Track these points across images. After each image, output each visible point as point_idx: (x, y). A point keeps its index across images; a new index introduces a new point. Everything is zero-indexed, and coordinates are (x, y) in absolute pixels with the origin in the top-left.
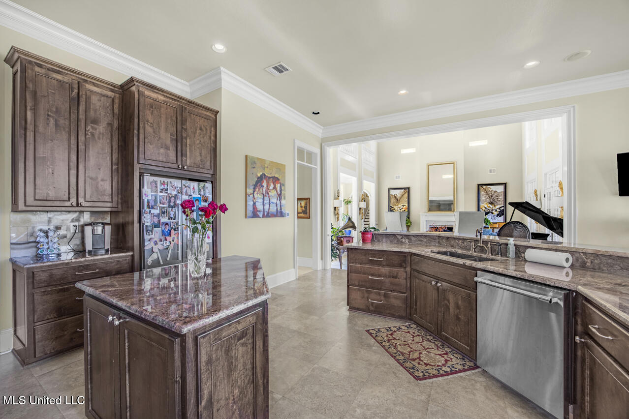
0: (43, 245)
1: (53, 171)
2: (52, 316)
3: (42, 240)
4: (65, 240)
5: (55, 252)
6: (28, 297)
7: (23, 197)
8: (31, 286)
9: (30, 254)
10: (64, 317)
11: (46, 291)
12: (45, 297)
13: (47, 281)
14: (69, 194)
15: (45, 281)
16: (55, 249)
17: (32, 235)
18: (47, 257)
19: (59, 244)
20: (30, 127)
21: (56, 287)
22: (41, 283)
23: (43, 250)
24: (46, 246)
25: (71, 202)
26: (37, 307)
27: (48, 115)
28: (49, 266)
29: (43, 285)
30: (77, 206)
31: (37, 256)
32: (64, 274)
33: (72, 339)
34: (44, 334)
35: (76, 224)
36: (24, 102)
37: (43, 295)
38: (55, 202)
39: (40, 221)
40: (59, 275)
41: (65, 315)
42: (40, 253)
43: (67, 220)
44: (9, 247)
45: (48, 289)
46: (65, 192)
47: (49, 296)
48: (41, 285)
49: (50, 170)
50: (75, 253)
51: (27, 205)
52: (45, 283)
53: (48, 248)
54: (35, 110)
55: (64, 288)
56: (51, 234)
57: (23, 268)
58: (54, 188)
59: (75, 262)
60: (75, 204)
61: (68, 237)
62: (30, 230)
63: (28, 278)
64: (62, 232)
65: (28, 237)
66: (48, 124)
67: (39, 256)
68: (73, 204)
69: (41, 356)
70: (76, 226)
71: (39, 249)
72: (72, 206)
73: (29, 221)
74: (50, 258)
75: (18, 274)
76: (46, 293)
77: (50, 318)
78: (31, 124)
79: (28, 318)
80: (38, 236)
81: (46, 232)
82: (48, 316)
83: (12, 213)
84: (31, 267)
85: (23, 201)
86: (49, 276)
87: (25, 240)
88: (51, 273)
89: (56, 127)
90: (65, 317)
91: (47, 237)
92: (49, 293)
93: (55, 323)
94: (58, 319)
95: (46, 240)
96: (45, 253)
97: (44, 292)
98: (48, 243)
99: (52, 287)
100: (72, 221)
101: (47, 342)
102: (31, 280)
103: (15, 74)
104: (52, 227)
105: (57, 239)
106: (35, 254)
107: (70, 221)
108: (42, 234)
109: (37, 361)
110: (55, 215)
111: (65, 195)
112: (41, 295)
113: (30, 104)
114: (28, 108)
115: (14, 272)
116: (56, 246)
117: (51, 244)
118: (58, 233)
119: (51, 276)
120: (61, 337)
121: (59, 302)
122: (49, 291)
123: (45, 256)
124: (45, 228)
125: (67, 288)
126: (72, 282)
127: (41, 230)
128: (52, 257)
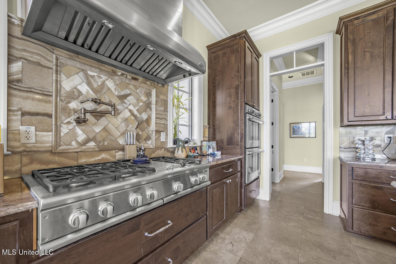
0: (361, 150)
1: (368, 93)
2: (367, 205)
3: (360, 146)
4: (379, 149)
5: (371, 156)
6: (348, 184)
7: (347, 116)
8: (351, 177)
9: (351, 156)
10: (377, 210)
11: (362, 184)
12: (361, 188)
13: (363, 177)
14: (384, 109)
15: (361, 176)
16: (370, 154)
17: (353, 143)
18: (364, 159)
19: (374, 151)
20: (351, 66)
21: (370, 183)
22: (358, 177)
23: (361, 154)
24: (363, 151)
25: (385, 116)
26: (355, 194)
27: (365, 52)
28: (364, 165)
29: (360, 179)
30: (392, 118)
31: (356, 158)
32: (378, 174)
33: (385, 233)
34: (360, 216)
35: (391, 136)
36: (347, 51)
37: (360, 186)
38: (371, 117)
39: (359, 133)
40: (372, 174)
41: (378, 209)
42: (358, 156)
43: (381, 132)
44: (339, 149)
45: (363, 183)
46: (380, 108)
47: (364, 188)
48: (358, 178)
49: (367, 93)
50: (390, 160)
51: (349, 121)
52: (361, 177)
53: (365, 153)
54: (354, 53)
55: (378, 186)
56: (366, 143)
57: (346, 163)
58: (370, 106)
59: (389, 166)
60: (390, 117)
61: (382, 146)
62: (352, 140)
63: (349, 171)
64: (377, 142)
65: (350, 144)
66: (364, 59)
67: (358, 158)
68: (388, 117)
69: (357, 231)
70: (391, 137)
71: (357, 152)
72: (387, 119)
73: (351, 133)
74: (366, 160)
75: (343, 167)
76: (362, 185)
77: (364, 205)
78: (352, 63)
79: (348, 199)
80: (357, 143)
81: (363, 141)
82: (363, 204)
83: (341, 128)
84: (351, 163)
85: (347, 118)
86: (365, 173)
87: (348, 146)
88: (366, 171)
89: (371, 58)
90: (379, 211)
91: (364, 145)
92: (364, 186)
93: (369, 212)
94: (371, 209)
95: (363, 147)
96: (362, 156)
97: (360, 184)
98: (364, 149)
99: (366, 182)
100: (386, 134)
101: (362, 223)
102: (351, 173)
103: (341, 38)
104: (368, 138)
105: (372, 146)
106: (355, 157)
107: (384, 133)
108: (360, 142)
109: (355, 233)
110: (370, 129)
111: (379, 111)
112: (358, 186)
113: (350, 50)
114: (350, 53)
115: (341, 165)
116: (371, 152)
117: (366, 150)
118: (373, 142)
119: (366, 173)
120: (374, 225)
121: (373, 196)
122: (364, 184)
123: (362, 158)
124: (363, 138)
125: (381, 187)
126: (385, 183)
127: (359, 140)
128: (368, 160)
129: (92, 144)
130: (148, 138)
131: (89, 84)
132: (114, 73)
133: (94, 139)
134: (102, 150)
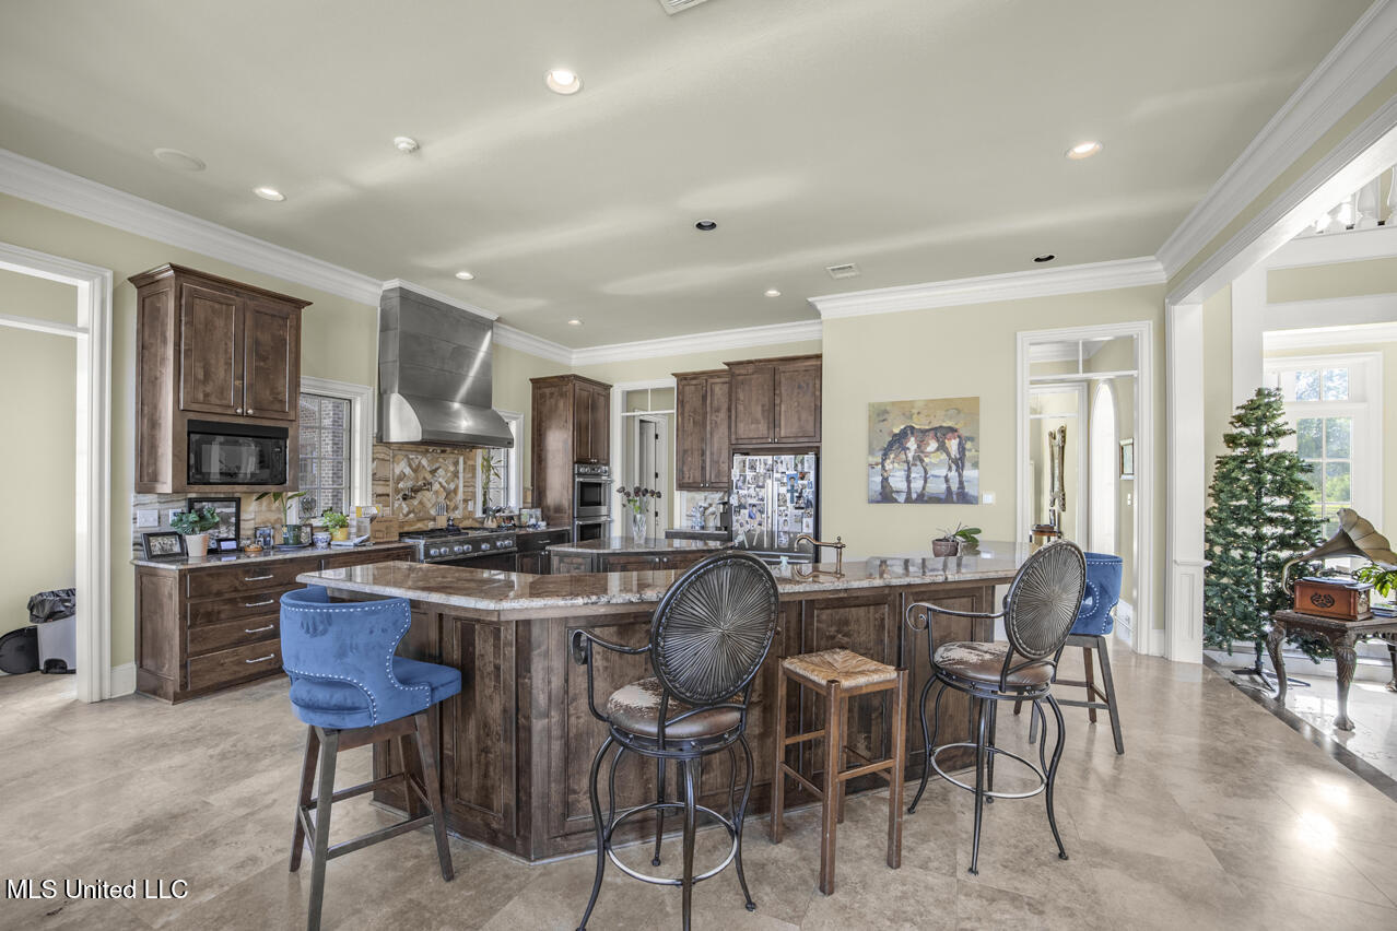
54: (683, 414)
113: (680, 411)
129: (412, 515)
130: (456, 508)
131: (410, 466)
132: (427, 451)
133: (413, 511)
134: (420, 520)
